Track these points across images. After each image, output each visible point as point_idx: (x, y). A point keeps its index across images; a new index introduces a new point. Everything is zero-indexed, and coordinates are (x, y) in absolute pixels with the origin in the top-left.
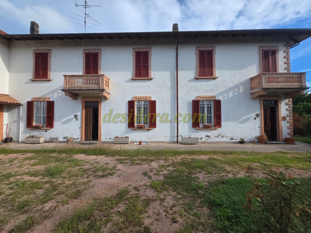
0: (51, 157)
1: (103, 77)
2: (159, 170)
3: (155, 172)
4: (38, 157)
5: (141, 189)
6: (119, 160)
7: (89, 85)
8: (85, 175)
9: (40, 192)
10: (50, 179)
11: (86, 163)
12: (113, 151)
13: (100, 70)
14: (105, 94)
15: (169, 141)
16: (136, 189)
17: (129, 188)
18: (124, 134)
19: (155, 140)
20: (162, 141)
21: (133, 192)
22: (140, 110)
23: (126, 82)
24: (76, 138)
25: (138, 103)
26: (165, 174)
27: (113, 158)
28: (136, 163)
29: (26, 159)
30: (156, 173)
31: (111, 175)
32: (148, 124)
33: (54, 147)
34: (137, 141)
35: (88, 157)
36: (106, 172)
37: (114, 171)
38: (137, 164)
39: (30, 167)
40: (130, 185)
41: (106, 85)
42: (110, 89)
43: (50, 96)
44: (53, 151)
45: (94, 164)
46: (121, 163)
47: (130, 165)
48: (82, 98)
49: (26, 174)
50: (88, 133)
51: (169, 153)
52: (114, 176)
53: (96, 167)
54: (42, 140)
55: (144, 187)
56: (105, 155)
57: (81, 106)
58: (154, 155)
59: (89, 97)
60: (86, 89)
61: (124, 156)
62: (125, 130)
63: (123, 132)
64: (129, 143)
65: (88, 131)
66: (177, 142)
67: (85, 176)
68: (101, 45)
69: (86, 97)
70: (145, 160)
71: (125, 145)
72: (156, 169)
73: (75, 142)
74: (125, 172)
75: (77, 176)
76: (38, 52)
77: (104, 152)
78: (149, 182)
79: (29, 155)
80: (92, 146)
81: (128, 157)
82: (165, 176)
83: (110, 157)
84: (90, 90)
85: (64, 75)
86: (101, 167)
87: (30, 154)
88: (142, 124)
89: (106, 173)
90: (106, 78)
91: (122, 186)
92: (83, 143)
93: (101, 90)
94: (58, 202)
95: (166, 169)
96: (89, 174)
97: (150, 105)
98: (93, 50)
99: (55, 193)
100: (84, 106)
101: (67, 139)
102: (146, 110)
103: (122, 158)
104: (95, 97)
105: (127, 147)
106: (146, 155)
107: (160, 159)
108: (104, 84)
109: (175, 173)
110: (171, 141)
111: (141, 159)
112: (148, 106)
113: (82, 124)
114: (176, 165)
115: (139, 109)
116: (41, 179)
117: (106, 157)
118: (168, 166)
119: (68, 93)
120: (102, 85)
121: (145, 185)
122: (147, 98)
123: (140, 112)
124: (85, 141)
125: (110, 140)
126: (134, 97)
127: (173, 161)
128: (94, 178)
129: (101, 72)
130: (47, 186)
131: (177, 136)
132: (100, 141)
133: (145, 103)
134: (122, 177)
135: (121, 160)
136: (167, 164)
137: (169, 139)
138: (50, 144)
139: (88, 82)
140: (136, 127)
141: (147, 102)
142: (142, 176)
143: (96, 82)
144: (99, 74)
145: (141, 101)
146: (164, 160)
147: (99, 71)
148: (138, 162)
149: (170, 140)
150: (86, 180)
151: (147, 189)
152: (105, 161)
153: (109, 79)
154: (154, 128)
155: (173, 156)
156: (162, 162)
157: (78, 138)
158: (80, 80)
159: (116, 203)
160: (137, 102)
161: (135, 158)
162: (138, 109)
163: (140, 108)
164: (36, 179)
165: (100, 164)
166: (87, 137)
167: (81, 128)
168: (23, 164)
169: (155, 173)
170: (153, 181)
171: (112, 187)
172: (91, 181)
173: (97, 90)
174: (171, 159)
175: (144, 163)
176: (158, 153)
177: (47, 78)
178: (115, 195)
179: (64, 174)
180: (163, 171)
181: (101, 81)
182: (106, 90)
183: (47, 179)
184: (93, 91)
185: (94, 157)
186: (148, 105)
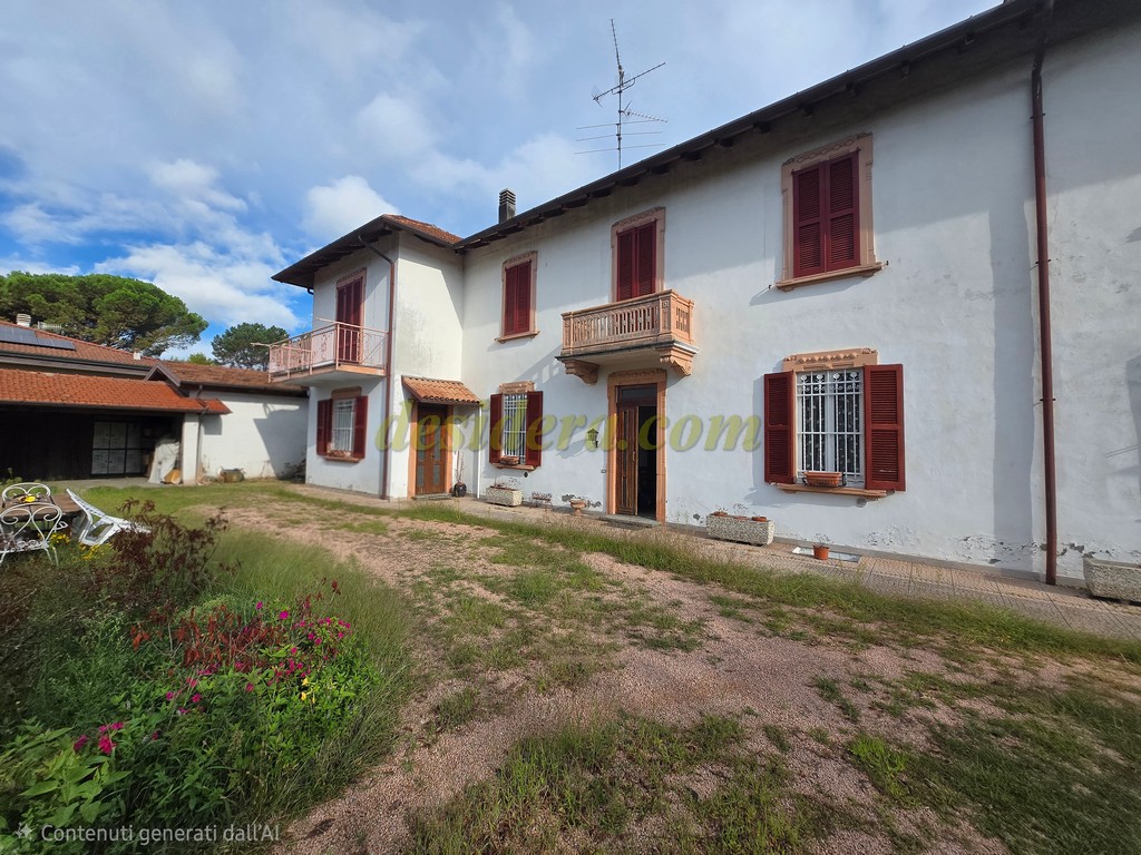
0: (530, 548)
1: (669, 298)
2: (903, 695)
3: (880, 694)
4: (505, 541)
5: (800, 748)
6: (718, 600)
7: (627, 335)
8: (603, 622)
9: (497, 635)
10: (520, 608)
11: (611, 583)
12: (701, 565)
13: (662, 278)
14: (675, 357)
15: (987, 564)
16: (774, 735)
17: (743, 722)
18: (747, 504)
19: (897, 548)
20: (941, 557)
21: (760, 744)
22: (816, 411)
23: (755, 301)
24: (594, 502)
25: (808, 380)
26: (943, 727)
27: (699, 588)
28: (788, 632)
29: (484, 541)
30: (888, 703)
31: (686, 647)
32: (862, 473)
33: (538, 520)
34: (805, 541)
35: (620, 568)
36: (667, 634)
37: (694, 636)
38: (796, 637)
39: (487, 565)
40: (749, 712)
41: (679, 325)
42: (693, 338)
43: (535, 377)
44: (536, 532)
45: (633, 594)
46: (728, 615)
47: (762, 634)
48: (610, 376)
49: (479, 580)
50: (625, 490)
51: (980, 624)
52: (692, 654)
53: (638, 605)
54: (517, 498)
55: (814, 745)
56: (671, 570)
57: (605, 402)
58: (883, 617)
59: (628, 373)
60: (618, 347)
61: (740, 591)
62: (751, 489)
63: (746, 498)
64: (769, 542)
65: (625, 482)
66: (1051, 579)
67: (605, 626)
68: (665, 191)
69: (621, 374)
70: (831, 630)
71: (751, 548)
72: (888, 685)
73: (591, 514)
74: (738, 652)
75: (584, 619)
76: (513, 264)
77: (669, 562)
78: (845, 732)
79: (490, 533)
80: (633, 534)
81: (759, 600)
82: (937, 737)
83: (689, 584)
84: (629, 349)
85: (563, 315)
86: (655, 610)
87: (491, 530)
88: (830, 469)
89: (669, 636)
90: (680, 300)
91: (718, 703)
92: (608, 520)
93: (661, 344)
94: (528, 678)
95: (949, 703)
96: (617, 622)
97: (868, 388)
98: (639, 217)
99: (525, 650)
100: (615, 401)
101: (572, 504)
102: (850, 409)
103: (734, 595)
104: (645, 372)
105: (758, 559)
106: (839, 608)
107: (917, 645)
108: (673, 324)
109: (1010, 741)
110: (1003, 570)
111: (812, 621)
112: (861, 392)
113: (609, 460)
114: (1026, 702)
115: (812, 407)
116: (506, 601)
117: (676, 579)
118: (969, 691)
119: (572, 365)
120: (664, 328)
121: (820, 737)
122: (851, 357)
123: (816, 418)
124: (617, 513)
125: (695, 523)
126: (788, 356)
127: (1007, 674)
128: (626, 641)
129: (663, 285)
130: (512, 623)
131: (1050, 547)
132: (664, 520)
133: (841, 378)
134: (722, 667)
135: (727, 605)
136: (960, 678)
137: (991, 554)
138: (533, 510)
139: (625, 323)
140: (800, 481)
141: (853, 375)
142: (812, 694)
143: (649, 319)
144: (658, 291)
145: (824, 371)
146: (942, 653)
147: (658, 283)
148: (798, 628)
149: (993, 561)
150: (604, 639)
151: (826, 756)
152: (671, 592)
153: (689, 305)
154: (891, 491)
155: (1006, 647)
156: (929, 663)
157: (598, 504)
158: (604, 322)
159: (688, 760)
160: (804, 378)
161: (785, 608)
162: (808, 404)
163: (816, 404)
164: (495, 599)
165: (652, 600)
166: (625, 501)
167: (607, 471)
168: (476, 554)
169: (878, 700)
170: (862, 731)
171: (682, 692)
172: (616, 648)
173: (649, 346)
174: (995, 663)
175: (826, 639)
176: (908, 610)
177: (528, 330)
178: (686, 724)
179: (552, 605)
180: (933, 706)
181: (664, 313)
182: (677, 342)
183: (513, 606)
184: (638, 351)
185: (636, 571)
186: (861, 387)
